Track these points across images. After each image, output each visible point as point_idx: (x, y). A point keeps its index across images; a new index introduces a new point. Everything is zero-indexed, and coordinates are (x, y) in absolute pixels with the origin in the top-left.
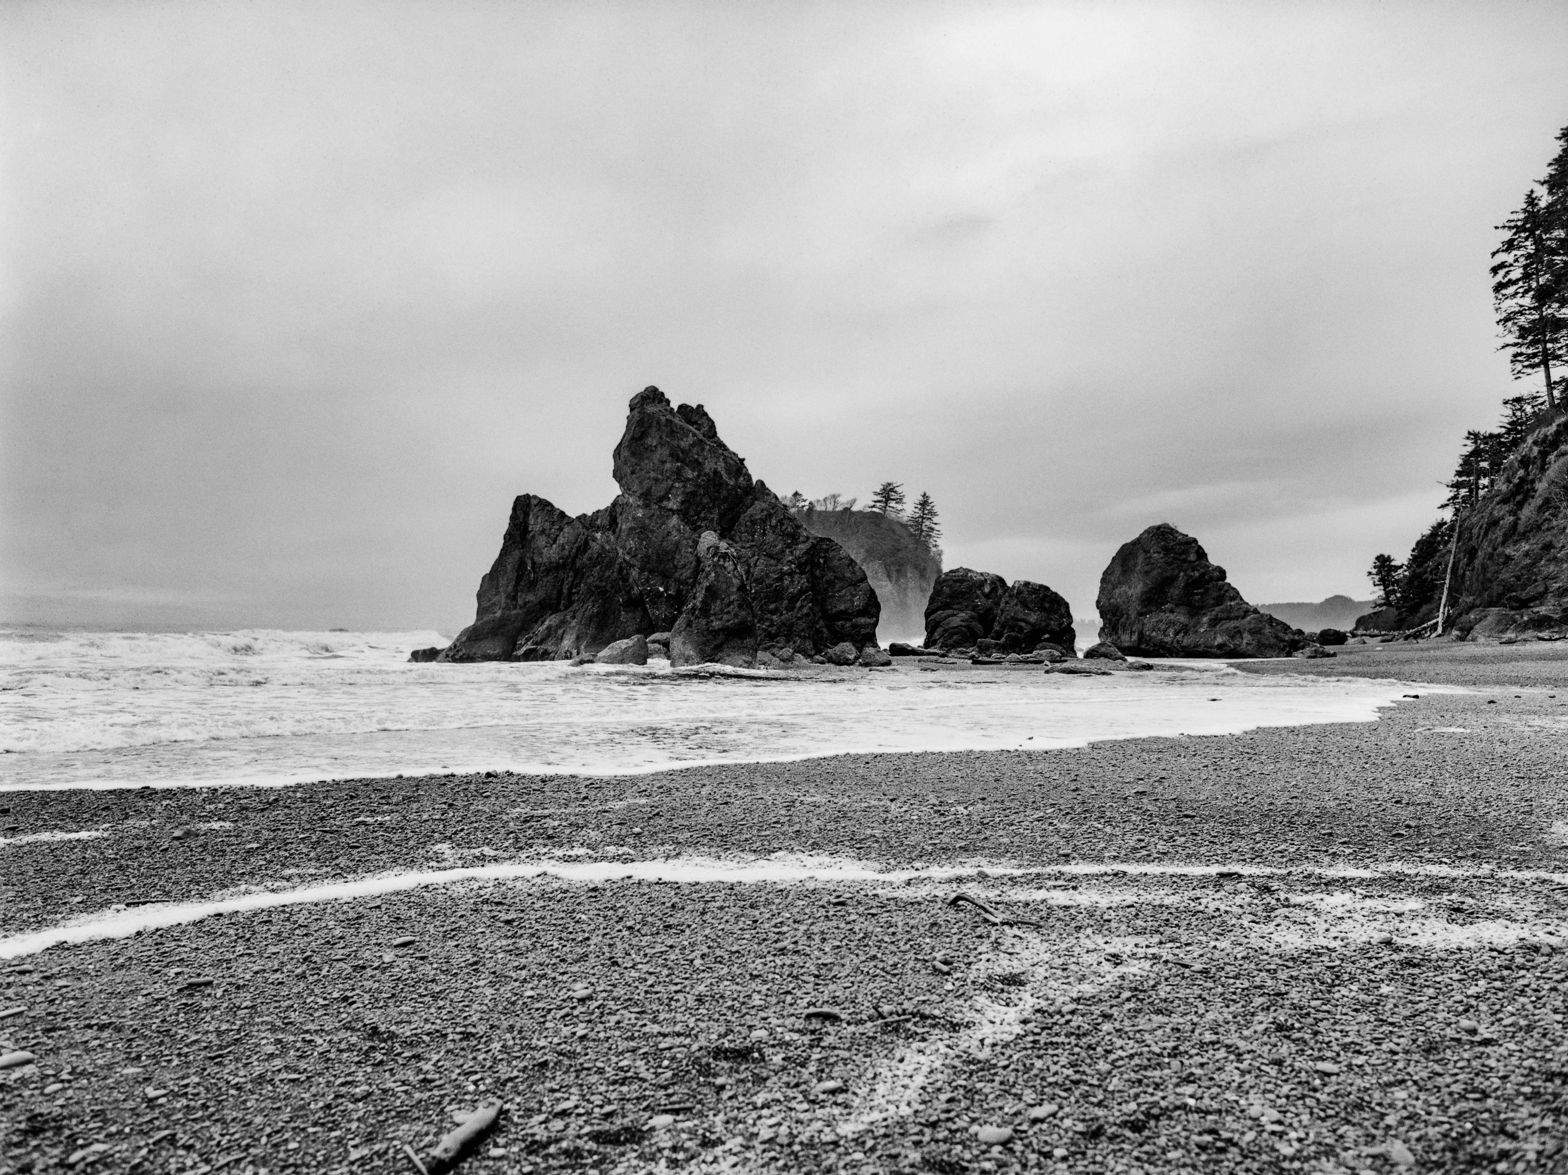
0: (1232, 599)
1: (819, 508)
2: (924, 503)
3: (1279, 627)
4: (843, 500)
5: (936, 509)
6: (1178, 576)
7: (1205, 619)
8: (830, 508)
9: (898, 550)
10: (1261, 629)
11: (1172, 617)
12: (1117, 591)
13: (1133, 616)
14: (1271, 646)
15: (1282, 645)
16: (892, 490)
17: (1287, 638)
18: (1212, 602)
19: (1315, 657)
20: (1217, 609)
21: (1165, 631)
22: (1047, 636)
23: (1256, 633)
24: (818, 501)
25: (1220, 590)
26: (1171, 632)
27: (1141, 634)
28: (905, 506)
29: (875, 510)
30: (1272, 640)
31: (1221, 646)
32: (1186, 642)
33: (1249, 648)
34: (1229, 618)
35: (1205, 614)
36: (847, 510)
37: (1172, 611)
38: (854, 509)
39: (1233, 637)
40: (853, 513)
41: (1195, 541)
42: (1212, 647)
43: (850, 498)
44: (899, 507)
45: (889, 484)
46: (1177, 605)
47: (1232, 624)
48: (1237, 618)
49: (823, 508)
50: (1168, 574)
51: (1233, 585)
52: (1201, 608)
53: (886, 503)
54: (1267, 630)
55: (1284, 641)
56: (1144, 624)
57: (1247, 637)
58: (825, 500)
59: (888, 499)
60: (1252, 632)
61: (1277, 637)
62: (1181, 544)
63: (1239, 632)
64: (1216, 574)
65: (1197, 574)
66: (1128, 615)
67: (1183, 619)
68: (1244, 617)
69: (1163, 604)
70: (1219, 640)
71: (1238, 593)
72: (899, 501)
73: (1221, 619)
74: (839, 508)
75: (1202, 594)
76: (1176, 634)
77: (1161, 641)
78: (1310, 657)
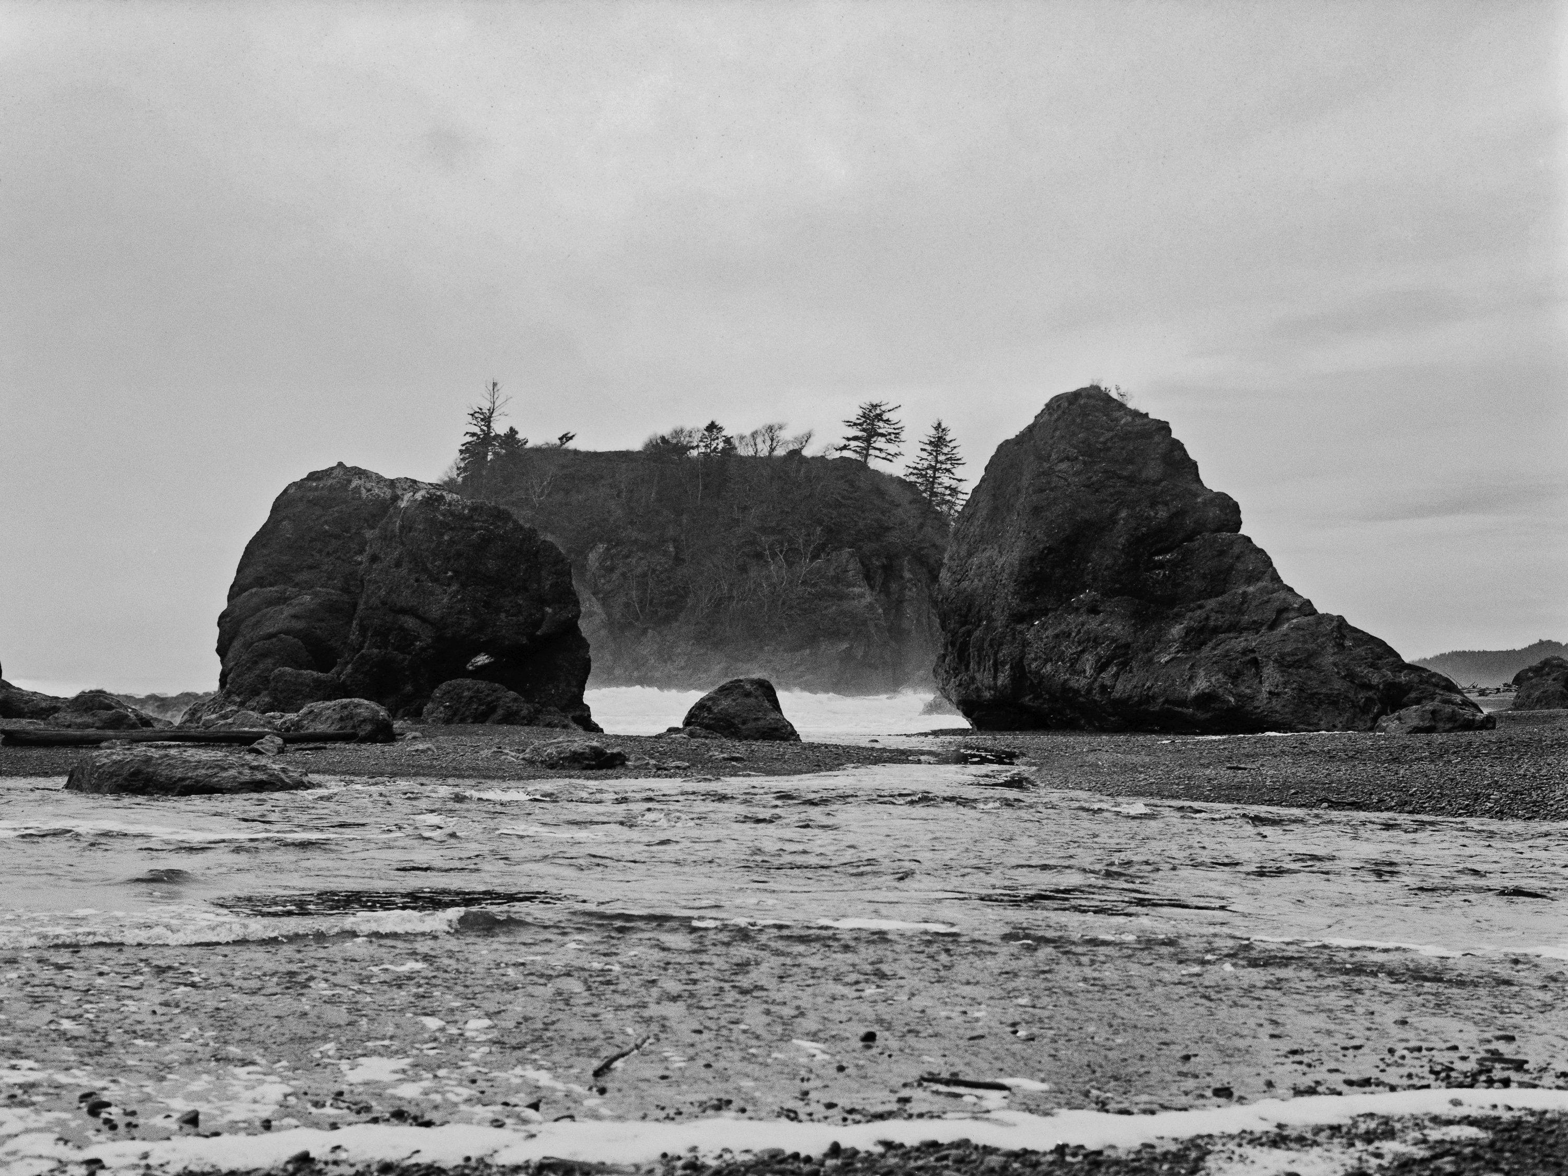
0: (1251, 578)
1: (744, 451)
2: (938, 442)
3: (1361, 651)
4: (788, 437)
5: (960, 453)
6: (1112, 519)
7: (1176, 630)
8: (764, 450)
9: (888, 529)
10: (1312, 655)
11: (1093, 624)
12: (975, 560)
13: (1000, 620)
14: (1333, 701)
15: (1362, 696)
16: (879, 417)
17: (1375, 680)
18: (1198, 585)
19: (1429, 730)
20: (1211, 603)
21: (1074, 661)
22: (482, 659)
23: (1297, 664)
24: (742, 438)
25: (1222, 553)
26: (1088, 663)
27: (1019, 668)
28: (903, 448)
29: (847, 454)
30: (1338, 685)
31: (1205, 699)
32: (1123, 687)
33: (1276, 704)
34: (1235, 628)
35: (1178, 617)
36: (795, 454)
37: (1093, 610)
38: (808, 452)
39: (1235, 677)
40: (804, 460)
41: (1164, 427)
42: (1183, 703)
43: (801, 431)
44: (892, 448)
45: (875, 406)
46: (1108, 594)
47: (1239, 643)
48: (1255, 627)
49: (750, 452)
50: (1086, 514)
51: (1258, 542)
52: (1171, 601)
53: (868, 440)
54: (1328, 659)
55: (1367, 686)
56: (1025, 644)
57: (1271, 676)
58: (754, 435)
59: (871, 434)
60: (1283, 664)
61: (1351, 676)
62: (1126, 437)
63: (1255, 662)
64: (1213, 513)
65: (1163, 513)
66: (990, 619)
67: (1118, 629)
68: (1273, 626)
69: (1074, 592)
70: (1201, 684)
71: (1268, 562)
72: (894, 436)
73: (1216, 630)
74: (780, 452)
75: (1174, 564)
76: (1101, 667)
77: (1065, 688)
78: (1417, 730)
